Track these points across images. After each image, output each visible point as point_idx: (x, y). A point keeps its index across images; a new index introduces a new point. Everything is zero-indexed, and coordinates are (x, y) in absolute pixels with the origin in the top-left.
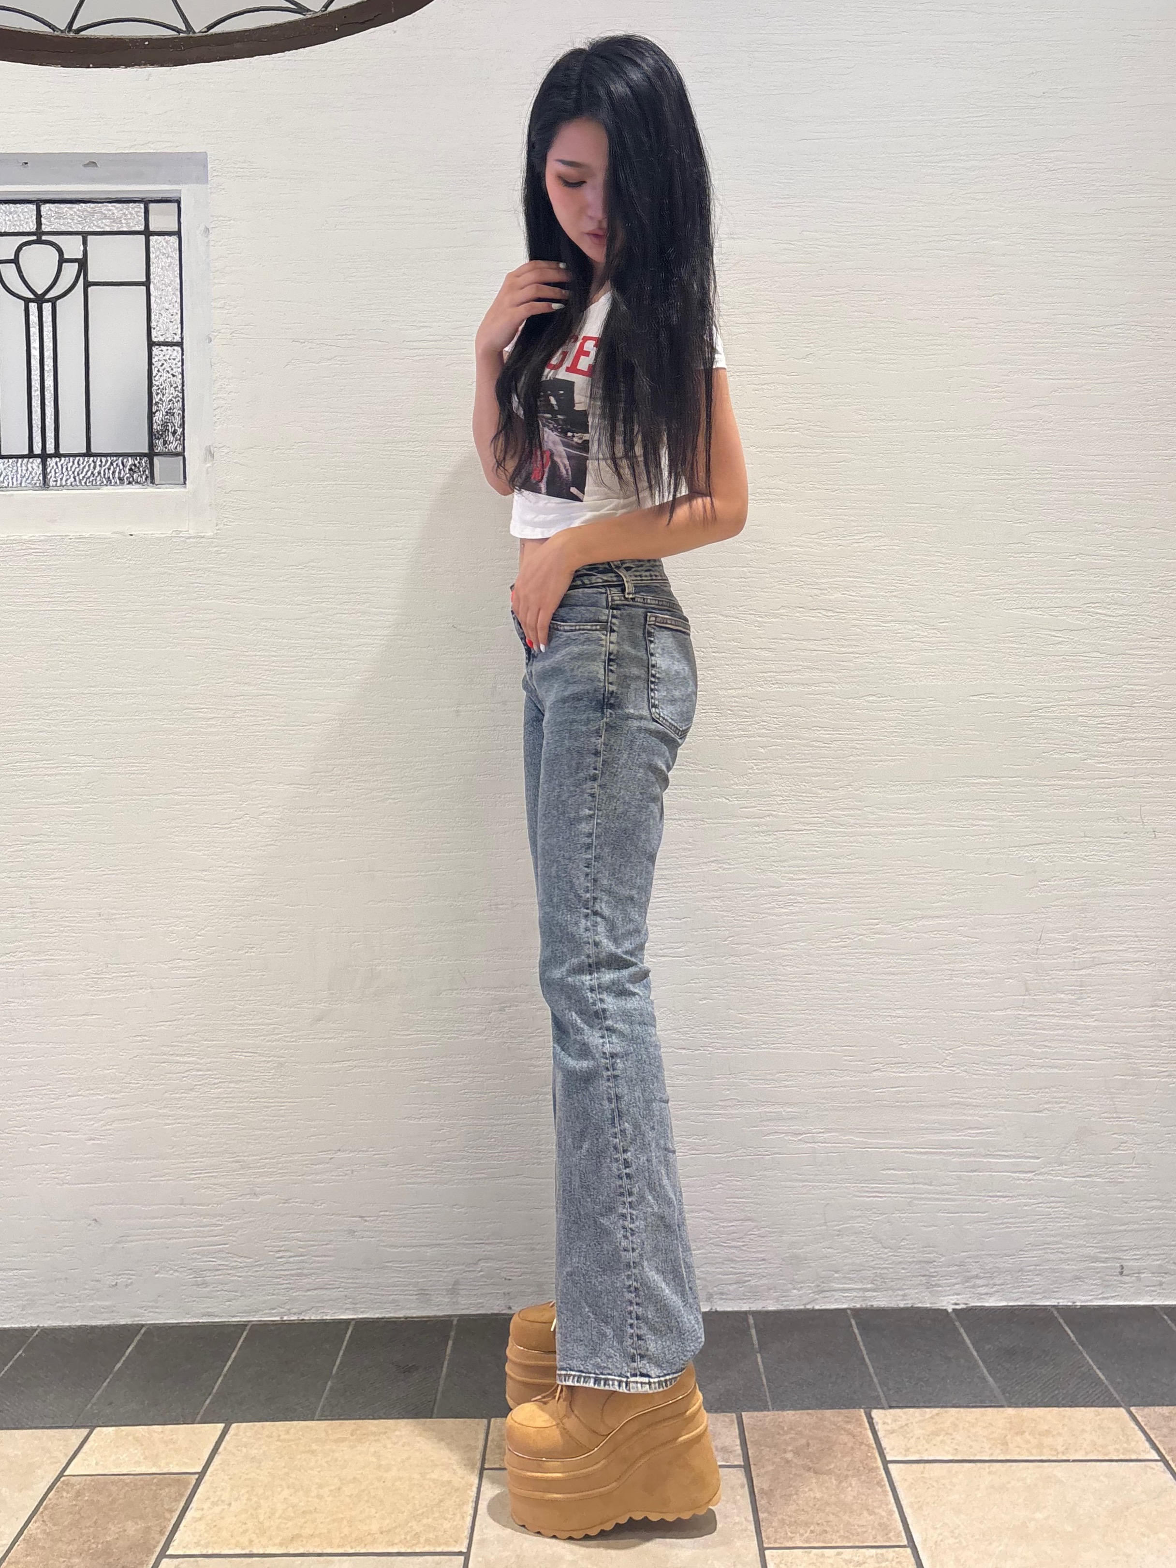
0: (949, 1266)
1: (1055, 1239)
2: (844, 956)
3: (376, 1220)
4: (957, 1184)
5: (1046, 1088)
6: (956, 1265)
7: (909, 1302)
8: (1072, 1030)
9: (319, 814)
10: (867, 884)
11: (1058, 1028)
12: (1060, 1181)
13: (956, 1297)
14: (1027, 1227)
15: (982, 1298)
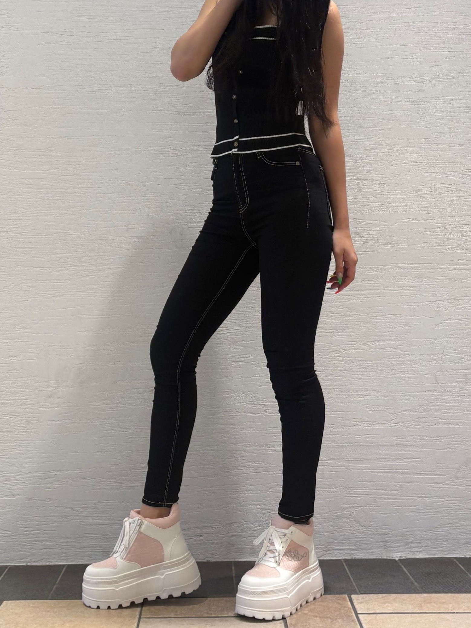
0: (396, 537)
1: (455, 521)
2: (338, 362)
3: (80, 510)
4: (401, 490)
5: (448, 436)
6: (400, 536)
7: (374, 556)
8: (462, 403)
9: (52, 283)
10: (349, 322)
11: (455, 402)
12: (457, 488)
13: (400, 553)
14: (439, 514)
15: (415, 554)
